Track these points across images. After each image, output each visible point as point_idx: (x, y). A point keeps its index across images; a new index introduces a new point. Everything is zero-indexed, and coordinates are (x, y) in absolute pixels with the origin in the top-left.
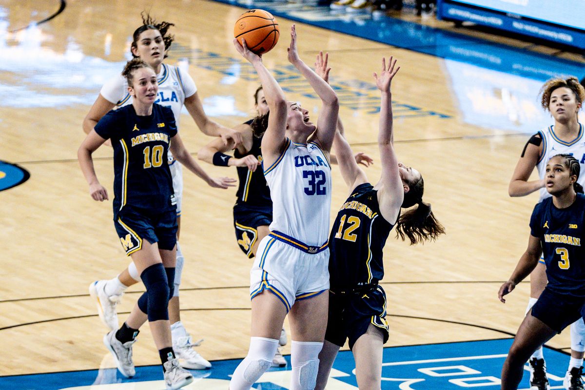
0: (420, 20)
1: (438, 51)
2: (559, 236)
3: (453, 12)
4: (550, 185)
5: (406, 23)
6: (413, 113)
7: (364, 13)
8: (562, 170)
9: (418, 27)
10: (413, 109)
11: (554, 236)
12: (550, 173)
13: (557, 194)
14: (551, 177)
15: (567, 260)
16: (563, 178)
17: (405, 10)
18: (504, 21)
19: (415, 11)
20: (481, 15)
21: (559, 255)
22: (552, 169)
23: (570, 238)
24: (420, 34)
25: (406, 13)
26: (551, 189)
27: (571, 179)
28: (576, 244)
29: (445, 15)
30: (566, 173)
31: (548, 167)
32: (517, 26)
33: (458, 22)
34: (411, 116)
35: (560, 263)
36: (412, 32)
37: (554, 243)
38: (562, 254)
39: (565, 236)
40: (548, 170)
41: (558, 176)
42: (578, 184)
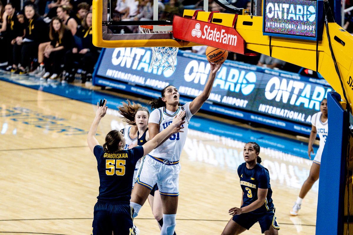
0: (85, 86)
1: (93, 102)
2: (246, 182)
3: (100, 82)
4: (247, 158)
5: (76, 87)
6: (80, 132)
7: (56, 81)
8: (252, 150)
9: (83, 89)
10: (80, 130)
11: (244, 182)
12: (247, 151)
13: (249, 162)
14: (247, 153)
15: (251, 194)
16: (253, 154)
17: (75, 80)
18: (127, 87)
19: (81, 81)
20: (115, 83)
21: (247, 191)
22: (247, 150)
23: (251, 184)
24: (83, 93)
25: (76, 82)
26: (247, 160)
27: (256, 155)
28: (254, 188)
29: (96, 83)
30: (254, 152)
31: (245, 148)
32: (133, 89)
33: (103, 87)
34: (79, 134)
35: (248, 195)
36: (79, 92)
37: (244, 185)
38: (248, 190)
39: (249, 183)
40: (245, 150)
41: (251, 153)
42: (259, 157)
